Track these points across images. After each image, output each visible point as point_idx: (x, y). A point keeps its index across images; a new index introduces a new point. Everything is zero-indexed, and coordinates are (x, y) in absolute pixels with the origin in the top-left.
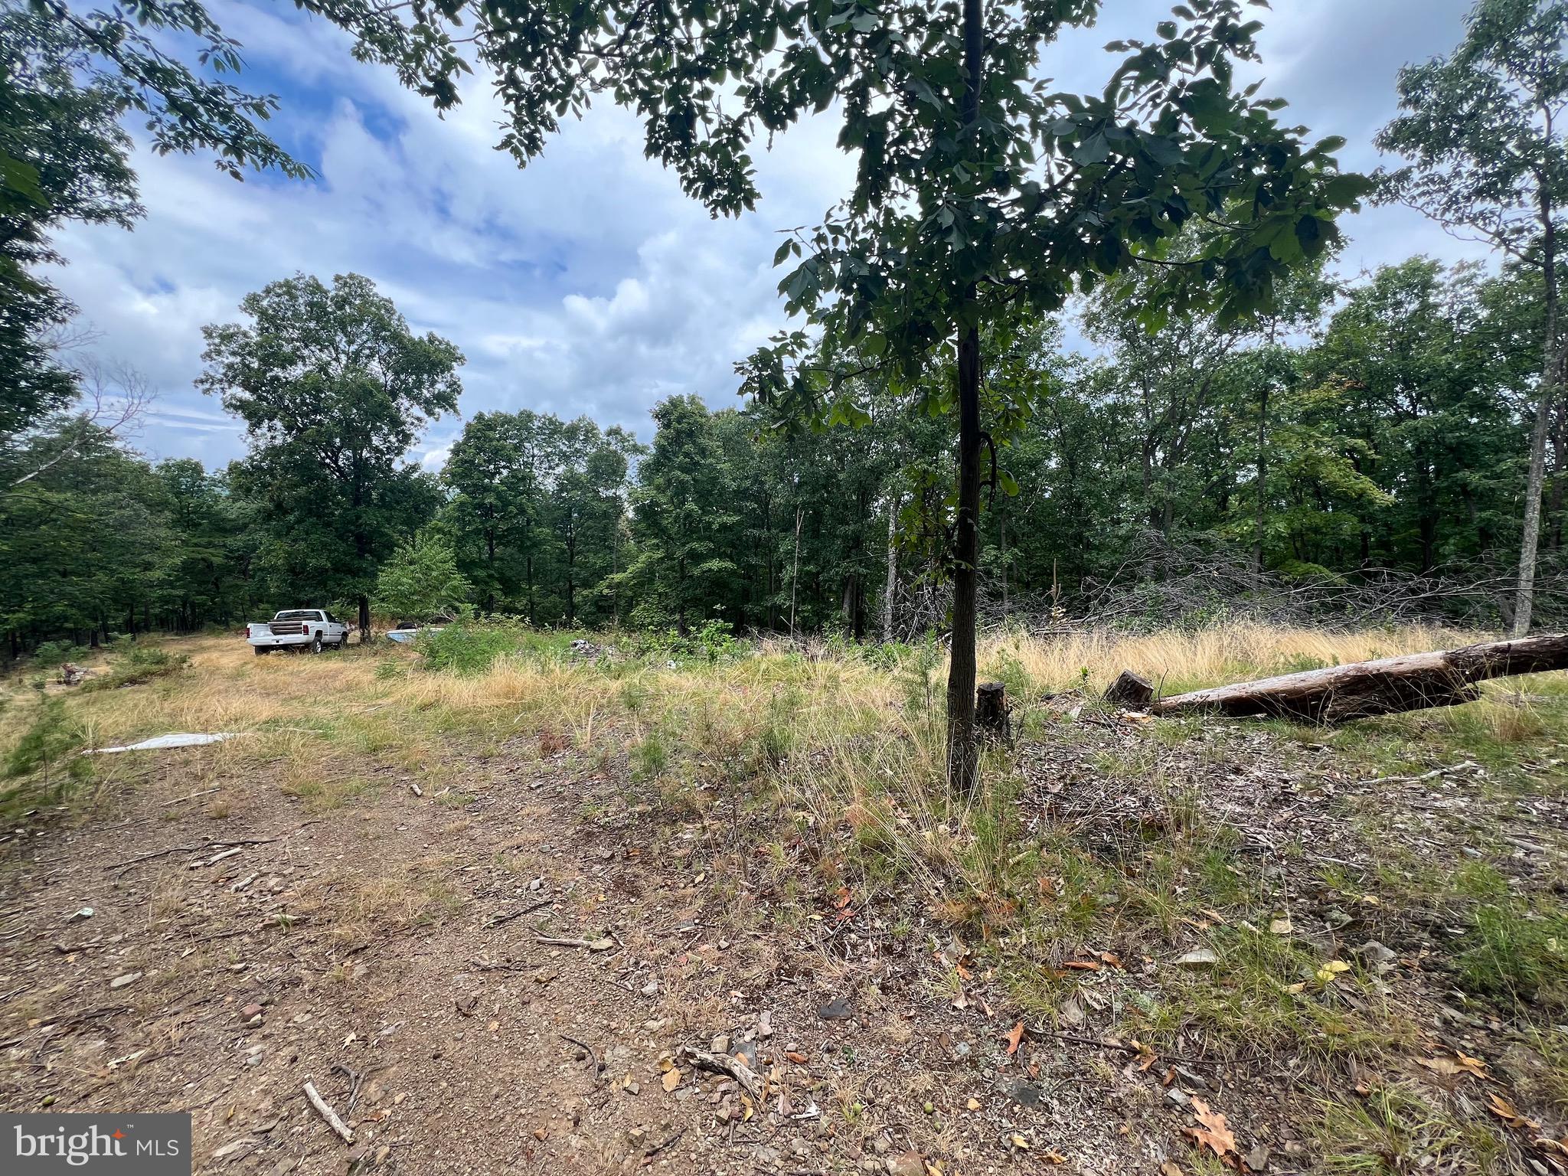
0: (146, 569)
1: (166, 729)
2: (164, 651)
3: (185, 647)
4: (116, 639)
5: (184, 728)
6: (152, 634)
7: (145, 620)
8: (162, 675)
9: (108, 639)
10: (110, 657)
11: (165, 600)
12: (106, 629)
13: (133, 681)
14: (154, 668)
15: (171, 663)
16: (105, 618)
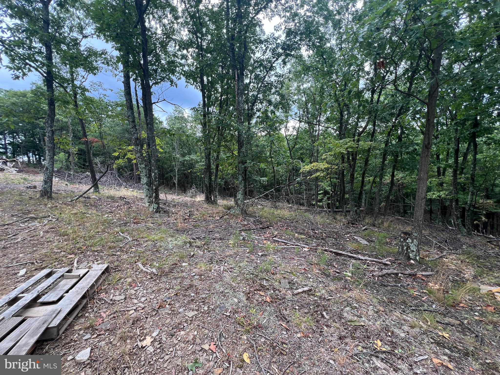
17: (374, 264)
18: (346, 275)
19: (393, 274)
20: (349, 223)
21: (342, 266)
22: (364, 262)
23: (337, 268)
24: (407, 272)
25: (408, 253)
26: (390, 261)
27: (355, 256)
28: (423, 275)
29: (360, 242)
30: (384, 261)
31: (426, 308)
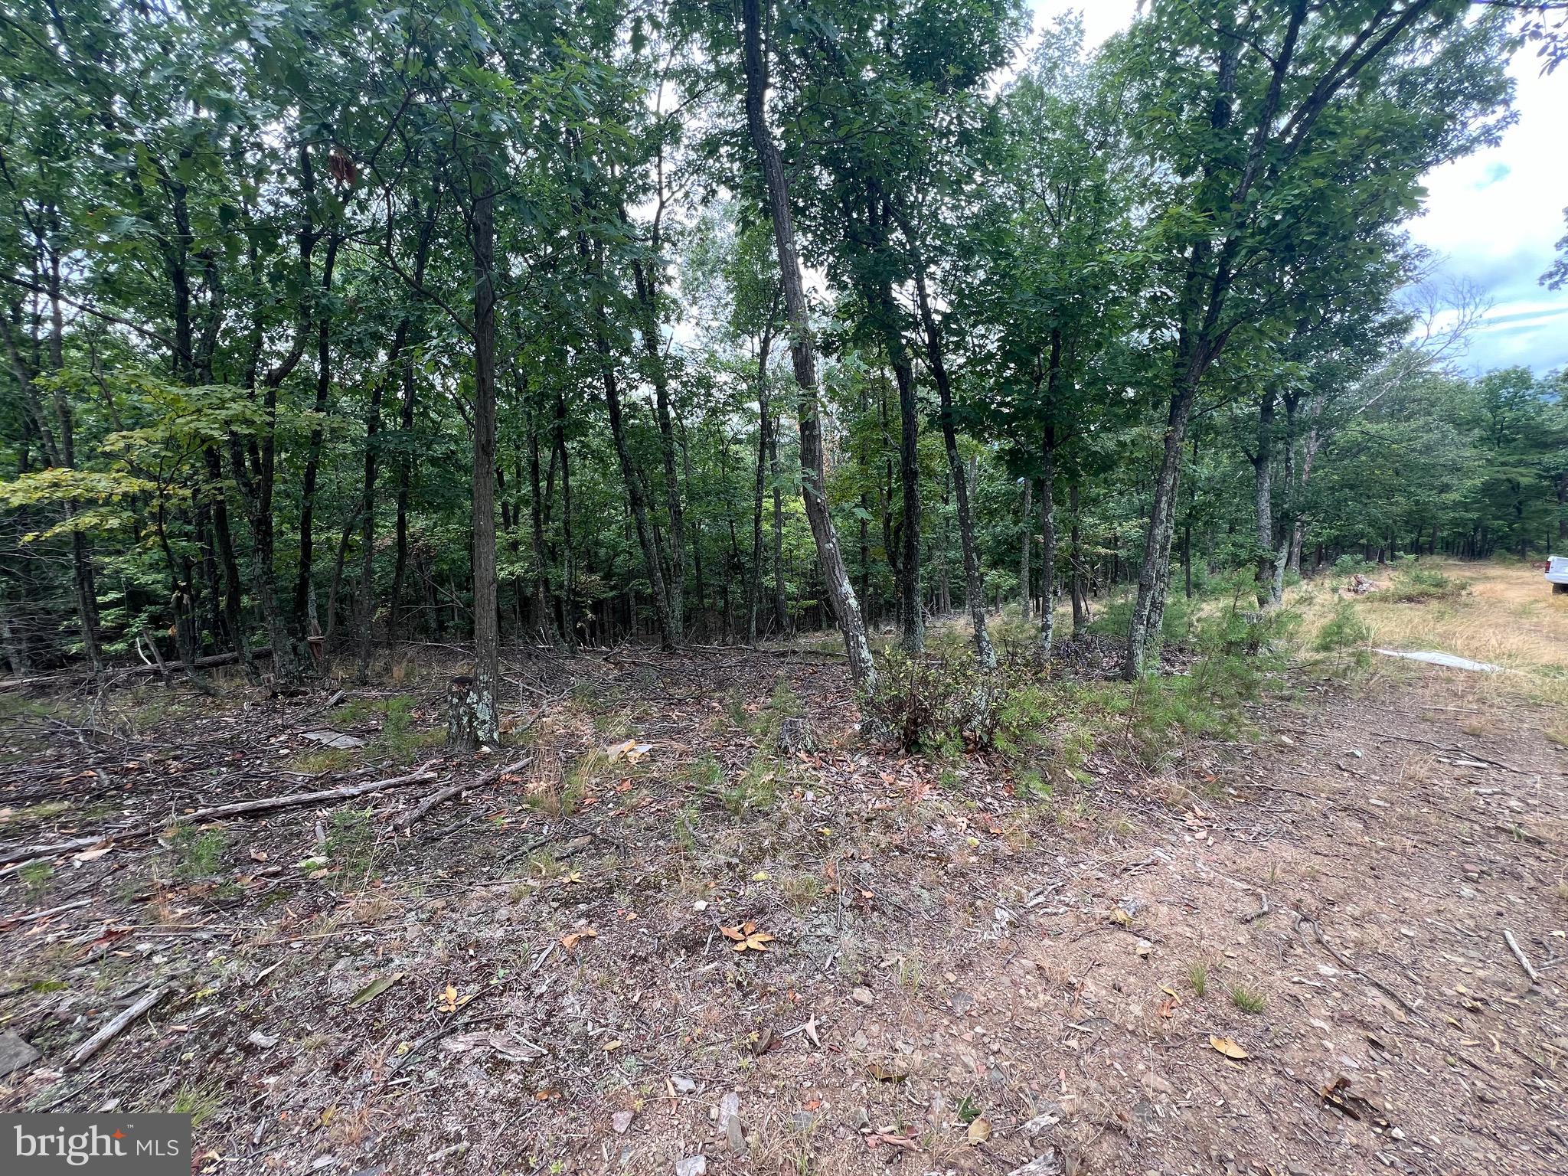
0: (1441, 492)
1: (1434, 647)
2: (1445, 575)
3: (1468, 574)
4: (1401, 558)
5: (1452, 650)
6: (1435, 557)
7: (1431, 543)
8: (1439, 598)
9: (1393, 558)
10: (1393, 574)
11: (1455, 523)
12: (1393, 548)
13: (1410, 599)
14: (1433, 590)
15: (1449, 588)
16: (1394, 538)
17: (393, 794)
18: (308, 867)
19: (448, 799)
20: (275, 695)
21: (285, 848)
22: (362, 801)
23: (268, 862)
24: (479, 781)
25: (473, 731)
26: (433, 768)
27: (326, 793)
28: (512, 772)
29: (333, 744)
30: (420, 773)
31: (531, 843)
